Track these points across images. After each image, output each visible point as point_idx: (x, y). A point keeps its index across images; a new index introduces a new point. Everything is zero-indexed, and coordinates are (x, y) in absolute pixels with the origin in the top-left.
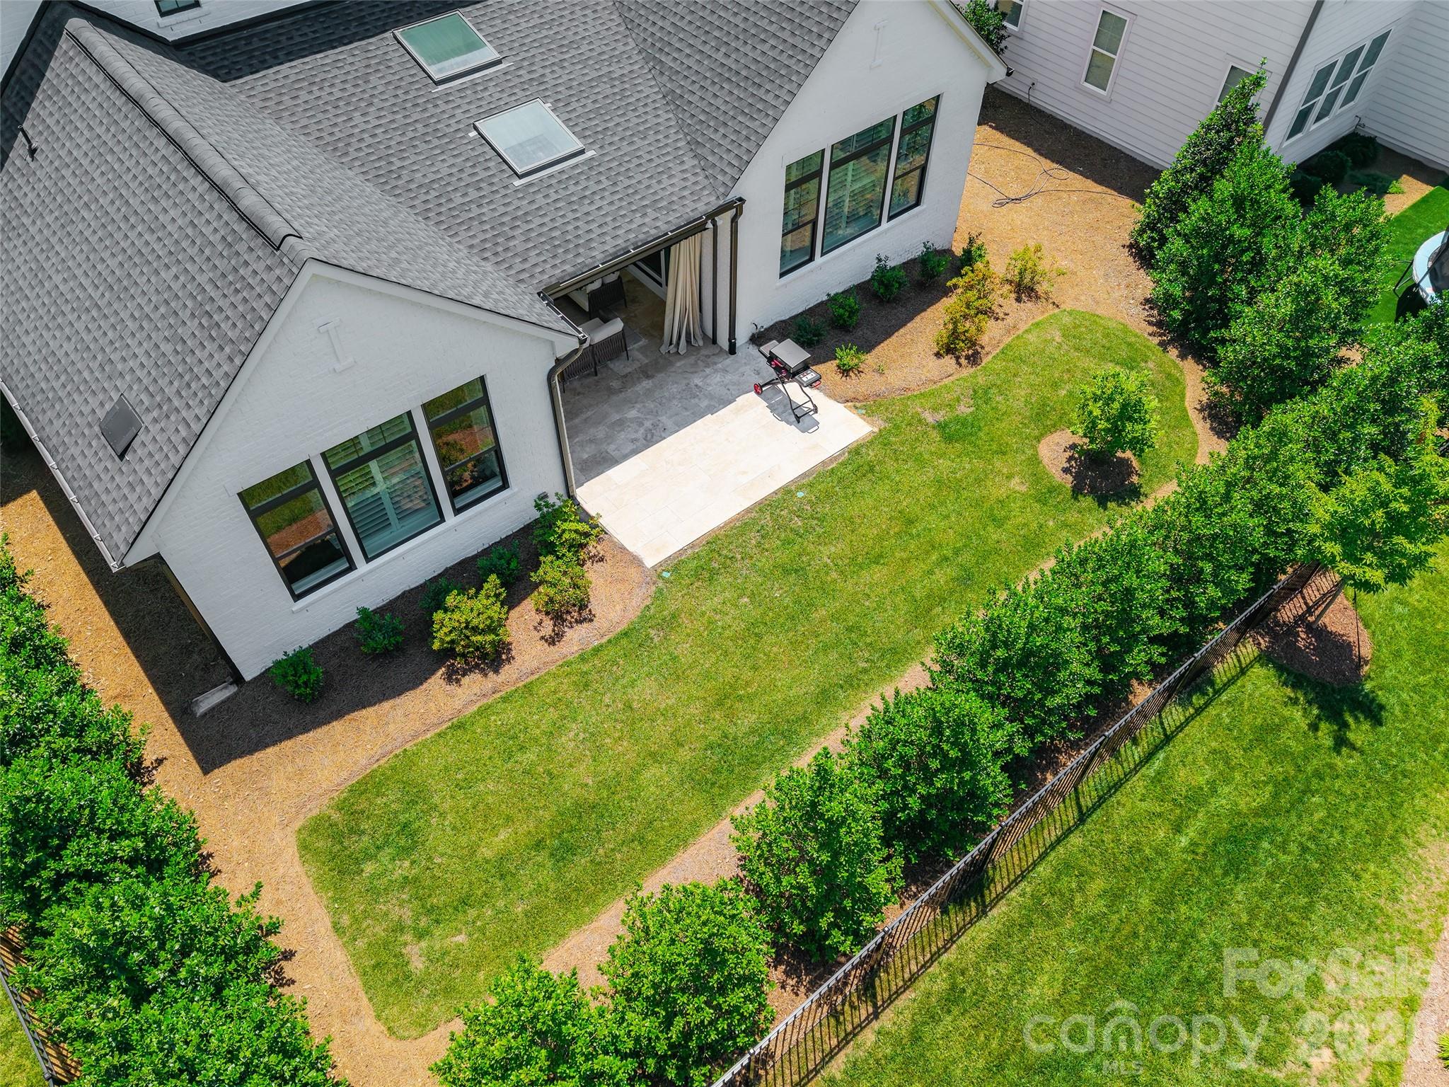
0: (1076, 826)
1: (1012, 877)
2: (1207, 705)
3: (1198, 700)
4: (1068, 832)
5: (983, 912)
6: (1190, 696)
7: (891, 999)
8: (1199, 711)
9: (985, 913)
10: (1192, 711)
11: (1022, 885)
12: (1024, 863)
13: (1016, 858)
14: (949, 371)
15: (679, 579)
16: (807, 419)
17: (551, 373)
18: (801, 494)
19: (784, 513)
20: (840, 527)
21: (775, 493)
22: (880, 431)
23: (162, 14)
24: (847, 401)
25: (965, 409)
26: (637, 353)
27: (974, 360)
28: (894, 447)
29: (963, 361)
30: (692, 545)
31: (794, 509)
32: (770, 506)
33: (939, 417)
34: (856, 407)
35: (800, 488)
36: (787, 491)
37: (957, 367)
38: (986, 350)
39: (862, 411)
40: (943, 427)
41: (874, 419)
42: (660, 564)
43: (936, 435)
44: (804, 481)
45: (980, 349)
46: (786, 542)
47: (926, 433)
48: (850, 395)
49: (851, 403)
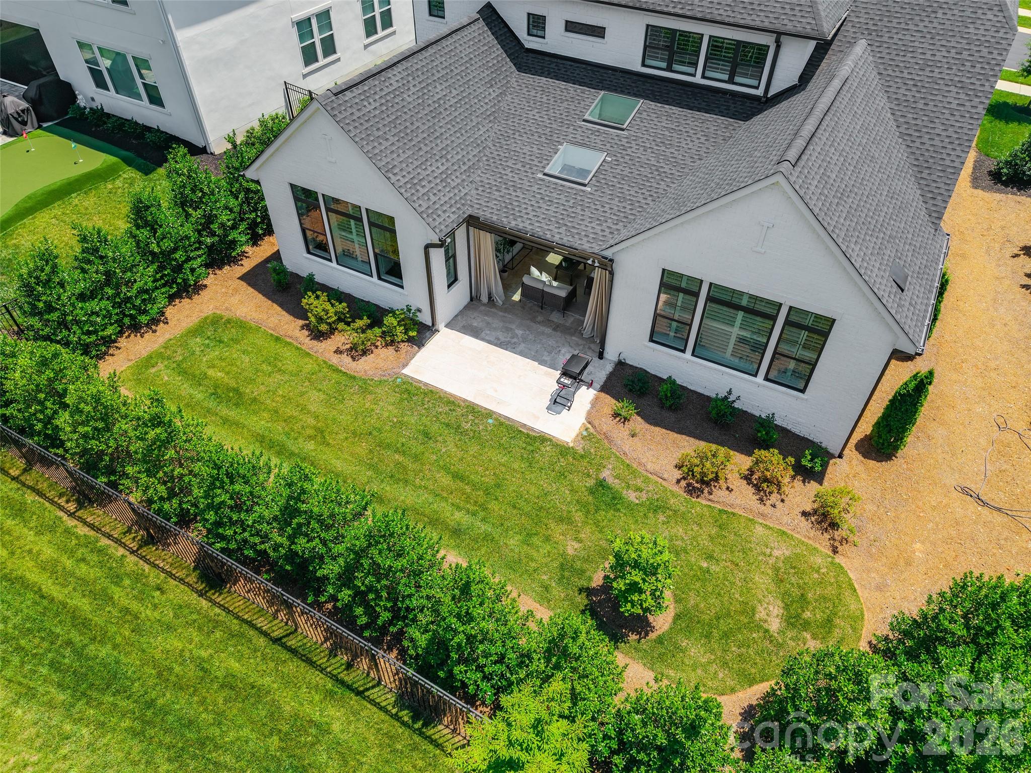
0: (271, 639)
1: (226, 605)
2: (404, 724)
3: (406, 715)
4: (266, 634)
5: (201, 594)
6: (408, 708)
7: (143, 558)
8: (396, 717)
9: (201, 595)
10: (394, 711)
11: (224, 614)
12: (237, 610)
13: (237, 604)
14: (665, 476)
15: (398, 386)
16: (559, 407)
17: (427, 247)
18: (490, 421)
19: (470, 417)
20: (474, 449)
21: (486, 409)
22: (573, 448)
23: (529, 34)
24: (590, 423)
25: (632, 496)
26: (572, 319)
27: (691, 490)
28: (562, 460)
29: (683, 483)
30: (426, 384)
31: (476, 421)
32: (473, 409)
33: (610, 481)
34: (586, 429)
35: (496, 419)
36: (490, 414)
37: (674, 481)
38: (711, 497)
39: (585, 433)
40: (601, 485)
41: (582, 442)
42: (406, 376)
43: (591, 483)
44: (502, 420)
45: (706, 491)
46: (448, 425)
47: (589, 476)
48: (596, 423)
49: (589, 426)
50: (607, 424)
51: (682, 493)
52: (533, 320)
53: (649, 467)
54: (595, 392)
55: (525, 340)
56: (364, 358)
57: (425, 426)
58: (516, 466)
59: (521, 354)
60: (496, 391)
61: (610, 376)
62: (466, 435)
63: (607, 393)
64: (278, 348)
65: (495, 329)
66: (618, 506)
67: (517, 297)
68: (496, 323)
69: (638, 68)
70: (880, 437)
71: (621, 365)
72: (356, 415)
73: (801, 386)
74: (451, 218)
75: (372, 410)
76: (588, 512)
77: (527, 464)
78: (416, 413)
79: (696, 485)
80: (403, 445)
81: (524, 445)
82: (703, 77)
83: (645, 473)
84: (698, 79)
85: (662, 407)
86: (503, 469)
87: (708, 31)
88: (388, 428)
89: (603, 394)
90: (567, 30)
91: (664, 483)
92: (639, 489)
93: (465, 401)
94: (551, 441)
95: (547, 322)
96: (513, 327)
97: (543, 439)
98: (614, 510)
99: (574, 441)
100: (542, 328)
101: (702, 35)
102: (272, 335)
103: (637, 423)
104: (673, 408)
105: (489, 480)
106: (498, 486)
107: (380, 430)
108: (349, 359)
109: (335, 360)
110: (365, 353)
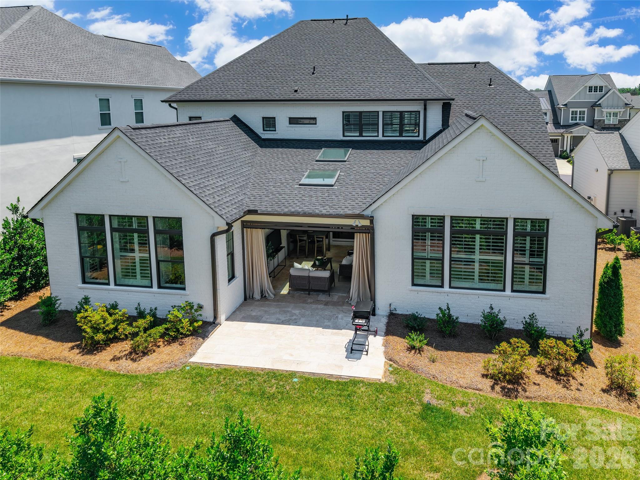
14: (480, 386)
15: (188, 373)
16: (357, 354)
17: (213, 236)
18: (295, 380)
19: (273, 381)
20: (286, 409)
21: (287, 371)
22: (385, 382)
23: (264, 130)
24: (391, 360)
25: (461, 412)
26: (337, 297)
27: (507, 393)
28: (381, 396)
29: (498, 388)
30: (217, 365)
31: (281, 383)
32: (273, 374)
33: (434, 402)
34: (391, 366)
35: (301, 377)
36: (293, 374)
37: (489, 389)
38: (527, 394)
39: (391, 369)
40: (429, 409)
41: (392, 376)
42: (193, 363)
43: (418, 408)
44: (307, 376)
45: (520, 389)
46: (251, 394)
47: (412, 404)
48: (397, 358)
49: (391, 363)
50: (407, 358)
51: (501, 397)
52: (305, 302)
53: (461, 383)
54: (382, 338)
55: (303, 316)
56: (145, 358)
57: (226, 401)
58: (337, 413)
59: (304, 325)
60: (292, 355)
61: (388, 325)
62: (274, 398)
63: (393, 335)
64: (42, 370)
65: (274, 314)
66: (455, 424)
67: (285, 290)
68: (272, 310)
69: (341, 138)
70: (605, 326)
71: (392, 316)
72: (142, 410)
73: (541, 289)
74: (233, 212)
75: (161, 401)
76: (429, 437)
77: (348, 409)
78: (213, 392)
79: (509, 386)
80: (204, 425)
81: (339, 392)
82: (383, 136)
83: (460, 389)
84: (381, 138)
85: (444, 337)
86: (324, 420)
87: (381, 108)
88: (183, 413)
89: (391, 338)
90: (290, 123)
91: (481, 393)
92: (463, 405)
93: (263, 369)
94: (362, 382)
95: (318, 302)
96: (290, 309)
97: (355, 382)
98: (453, 428)
99: (385, 377)
100: (314, 306)
101: (378, 112)
102: (34, 361)
103: (430, 351)
104: (453, 335)
105: (314, 435)
106: (325, 438)
107: (173, 418)
108: (129, 362)
109: (112, 367)
110: (145, 354)
